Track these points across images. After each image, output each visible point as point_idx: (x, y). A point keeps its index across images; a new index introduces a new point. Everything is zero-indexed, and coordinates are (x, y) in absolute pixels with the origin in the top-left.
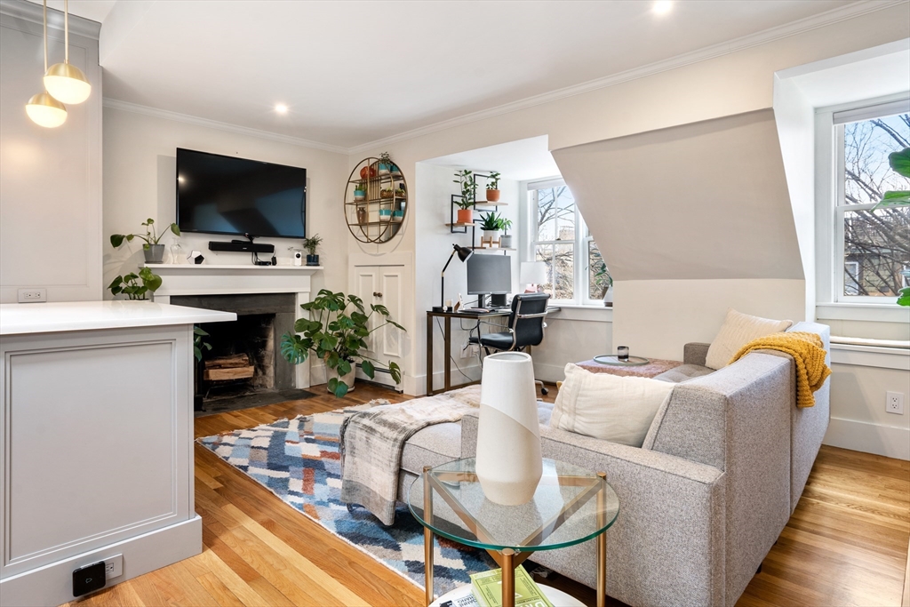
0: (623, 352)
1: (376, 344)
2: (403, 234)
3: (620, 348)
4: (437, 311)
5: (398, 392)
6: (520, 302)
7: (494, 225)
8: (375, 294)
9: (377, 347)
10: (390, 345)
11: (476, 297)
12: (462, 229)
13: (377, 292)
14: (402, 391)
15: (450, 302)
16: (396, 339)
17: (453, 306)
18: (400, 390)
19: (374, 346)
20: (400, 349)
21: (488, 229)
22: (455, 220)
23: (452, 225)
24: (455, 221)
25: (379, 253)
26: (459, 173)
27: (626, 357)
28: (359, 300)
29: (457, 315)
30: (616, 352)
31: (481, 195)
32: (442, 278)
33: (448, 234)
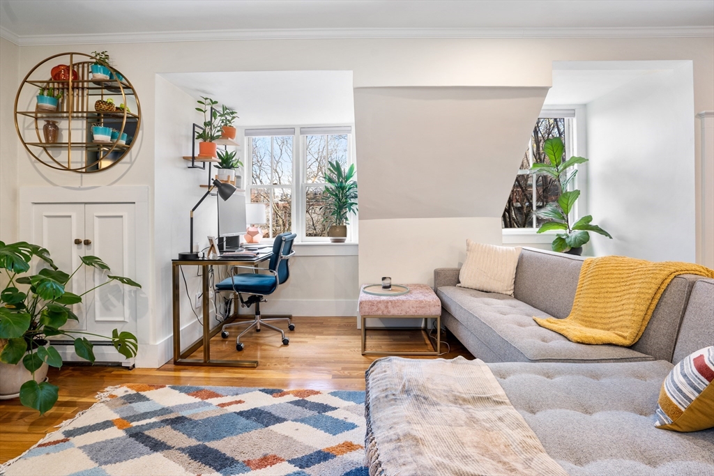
0: (387, 282)
3: (384, 279)
4: (185, 258)
5: (128, 368)
6: (284, 243)
7: (231, 164)
8: (78, 242)
10: (107, 307)
12: (201, 164)
13: (82, 239)
14: (134, 366)
16: (120, 299)
18: (131, 365)
20: (127, 312)
21: (224, 168)
22: (197, 153)
23: (193, 158)
24: (196, 155)
25: (84, 186)
26: (203, 101)
27: (390, 287)
28: (45, 250)
30: (381, 282)
32: (192, 219)
33: (185, 168)
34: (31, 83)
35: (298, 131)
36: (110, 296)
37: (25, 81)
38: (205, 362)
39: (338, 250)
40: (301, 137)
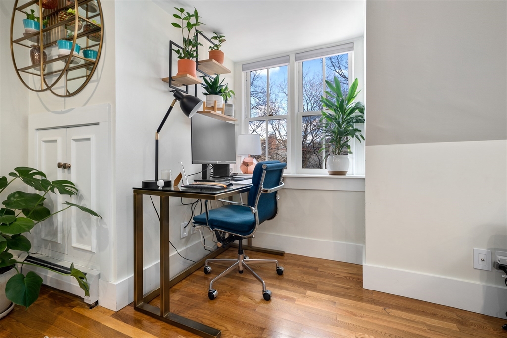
1: (63, 231)
2: (98, 80)
4: (149, 187)
5: (91, 307)
6: (265, 172)
7: (218, 90)
8: (60, 166)
9: (64, 237)
10: (81, 235)
11: (199, 167)
13: (63, 162)
14: (97, 303)
15: (167, 173)
16: (89, 227)
17: (173, 179)
18: (91, 303)
19: (60, 235)
20: (94, 242)
21: (211, 93)
22: (175, 73)
23: (171, 78)
25: (67, 109)
26: (179, 14)
29: (178, 194)
31: (204, 54)
32: (157, 141)
33: (165, 92)
34: (20, 9)
35: (292, 58)
36: (83, 223)
37: (15, 9)
38: (162, 316)
39: (337, 184)
40: (296, 64)
